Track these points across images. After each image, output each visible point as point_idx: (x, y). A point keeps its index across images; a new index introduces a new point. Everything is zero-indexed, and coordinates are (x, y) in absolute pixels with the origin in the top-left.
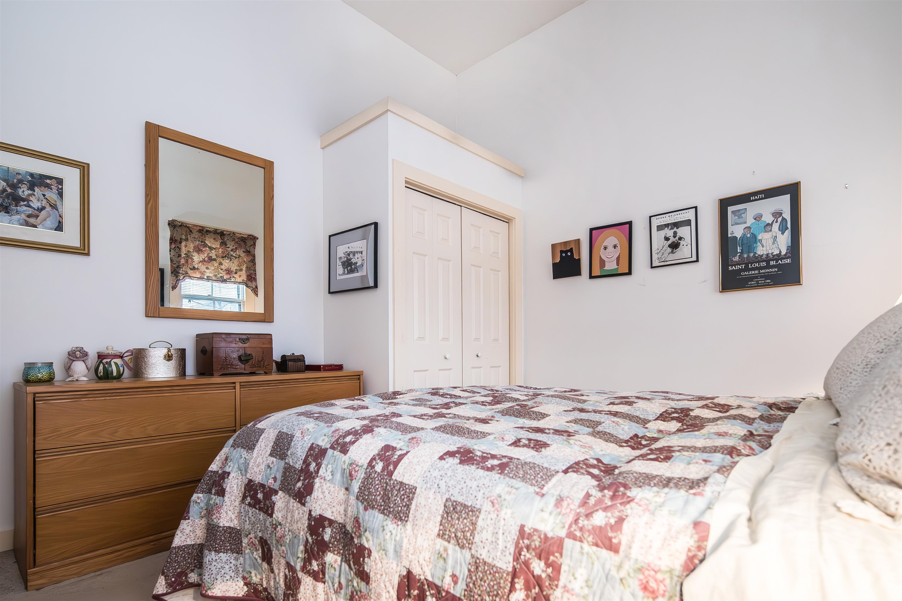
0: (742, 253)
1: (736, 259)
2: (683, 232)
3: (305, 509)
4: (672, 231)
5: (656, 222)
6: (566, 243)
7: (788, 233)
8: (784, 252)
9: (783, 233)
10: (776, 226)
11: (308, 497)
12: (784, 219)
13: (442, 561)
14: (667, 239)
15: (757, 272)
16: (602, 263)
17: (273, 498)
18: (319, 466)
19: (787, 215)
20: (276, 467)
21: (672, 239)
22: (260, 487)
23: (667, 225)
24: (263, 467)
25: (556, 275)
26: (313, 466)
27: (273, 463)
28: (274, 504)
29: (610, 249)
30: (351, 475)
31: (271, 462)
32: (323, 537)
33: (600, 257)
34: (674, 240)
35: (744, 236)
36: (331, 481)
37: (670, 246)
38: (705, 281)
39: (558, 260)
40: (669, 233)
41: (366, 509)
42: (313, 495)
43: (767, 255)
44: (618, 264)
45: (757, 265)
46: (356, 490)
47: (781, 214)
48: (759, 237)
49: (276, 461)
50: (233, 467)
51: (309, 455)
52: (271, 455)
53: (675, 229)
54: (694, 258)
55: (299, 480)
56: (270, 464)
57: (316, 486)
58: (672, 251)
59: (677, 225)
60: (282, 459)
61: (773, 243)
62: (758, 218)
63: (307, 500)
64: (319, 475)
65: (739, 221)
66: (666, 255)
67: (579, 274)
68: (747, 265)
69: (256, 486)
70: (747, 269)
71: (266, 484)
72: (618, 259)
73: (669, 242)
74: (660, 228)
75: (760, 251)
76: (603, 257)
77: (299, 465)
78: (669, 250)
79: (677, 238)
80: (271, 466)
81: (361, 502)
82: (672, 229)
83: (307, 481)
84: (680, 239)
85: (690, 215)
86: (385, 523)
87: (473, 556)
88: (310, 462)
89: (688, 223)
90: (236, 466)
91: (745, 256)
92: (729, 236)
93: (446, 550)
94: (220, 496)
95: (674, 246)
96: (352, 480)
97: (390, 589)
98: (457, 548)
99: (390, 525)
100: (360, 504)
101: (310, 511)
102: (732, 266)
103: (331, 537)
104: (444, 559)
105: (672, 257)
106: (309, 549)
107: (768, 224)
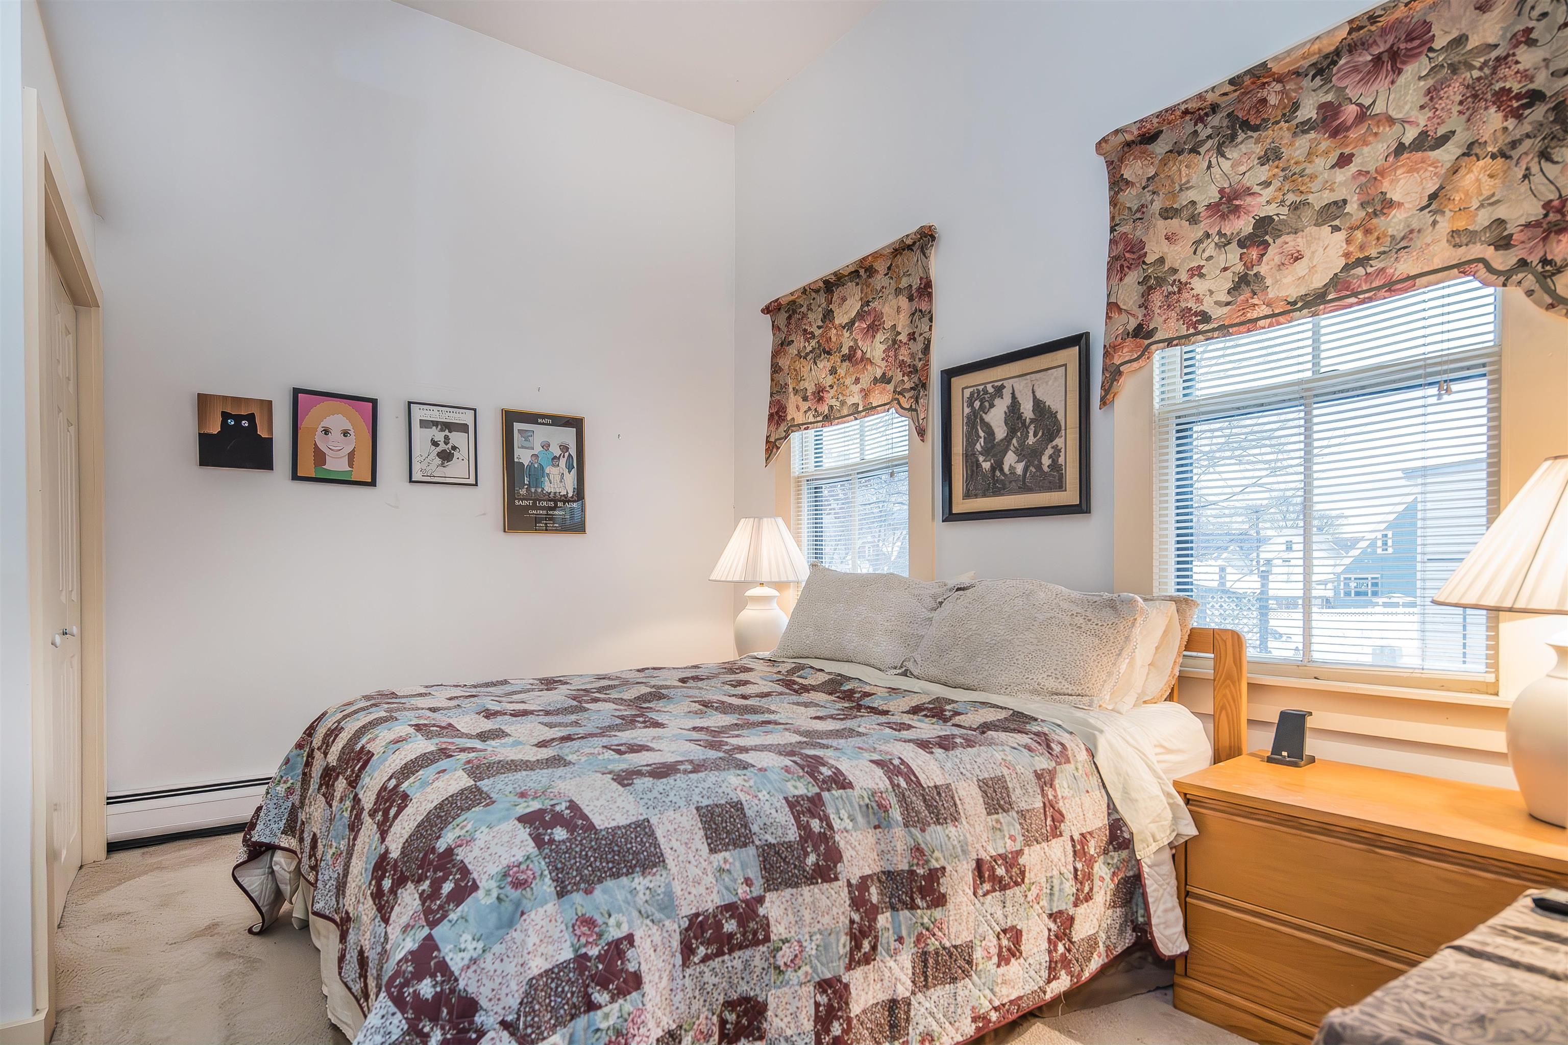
0: (529, 485)
1: (523, 492)
2: (457, 438)
3: (840, 883)
4: (443, 434)
5: (419, 414)
6: (237, 401)
7: (574, 471)
8: (570, 495)
9: (569, 472)
10: (563, 462)
11: (839, 865)
12: (570, 455)
13: (998, 832)
14: (435, 444)
15: (545, 512)
16: (320, 457)
17: (762, 911)
18: (825, 819)
19: (573, 451)
20: (738, 864)
21: (442, 446)
22: (722, 913)
23: (435, 424)
24: (710, 879)
25: (205, 460)
26: (815, 825)
27: (725, 861)
28: (767, 918)
29: (336, 434)
30: (880, 806)
31: (722, 862)
32: (871, 902)
33: (315, 444)
34: (446, 447)
35: (530, 466)
36: (855, 828)
37: (439, 455)
38: (484, 514)
39: (215, 428)
40: (440, 436)
41: (923, 830)
42: (844, 858)
43: (555, 493)
44: (351, 464)
45: (545, 503)
46: (900, 818)
47: (567, 449)
48: (547, 471)
49: (732, 855)
50: (630, 922)
51: (799, 814)
52: (712, 851)
53: (447, 432)
54: (472, 481)
55: (806, 854)
56: (723, 866)
57: (842, 845)
58: (443, 463)
59: (448, 426)
60: (745, 845)
61: (561, 482)
62: (546, 446)
63: (838, 871)
64: (836, 829)
65: (526, 444)
66: (433, 466)
67: (270, 468)
68: (535, 503)
69: (715, 916)
70: (534, 507)
71: (735, 899)
72: (351, 456)
73: (439, 449)
74: (424, 424)
75: (548, 488)
76: (322, 447)
77: (793, 834)
78: (438, 461)
79: (449, 446)
80: (727, 867)
81: (913, 826)
82: (442, 430)
83: (822, 848)
84: (454, 448)
85: (466, 418)
86: (947, 832)
87: (1018, 812)
88: (808, 821)
89: (463, 428)
90: (635, 914)
91: (533, 490)
92: (516, 460)
93: (998, 821)
94: (629, 993)
95: (446, 456)
96: (886, 811)
97: (967, 890)
98: (1005, 814)
99: (952, 830)
100: (912, 829)
101: (848, 881)
102: (519, 500)
103: (881, 894)
104: (1000, 829)
105: (440, 471)
106: (857, 933)
107: (555, 458)
